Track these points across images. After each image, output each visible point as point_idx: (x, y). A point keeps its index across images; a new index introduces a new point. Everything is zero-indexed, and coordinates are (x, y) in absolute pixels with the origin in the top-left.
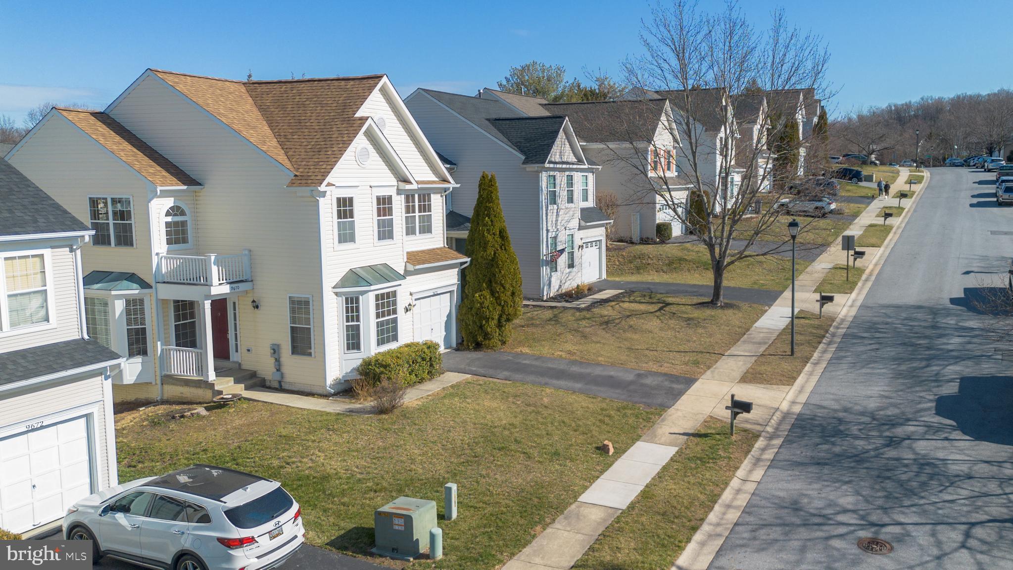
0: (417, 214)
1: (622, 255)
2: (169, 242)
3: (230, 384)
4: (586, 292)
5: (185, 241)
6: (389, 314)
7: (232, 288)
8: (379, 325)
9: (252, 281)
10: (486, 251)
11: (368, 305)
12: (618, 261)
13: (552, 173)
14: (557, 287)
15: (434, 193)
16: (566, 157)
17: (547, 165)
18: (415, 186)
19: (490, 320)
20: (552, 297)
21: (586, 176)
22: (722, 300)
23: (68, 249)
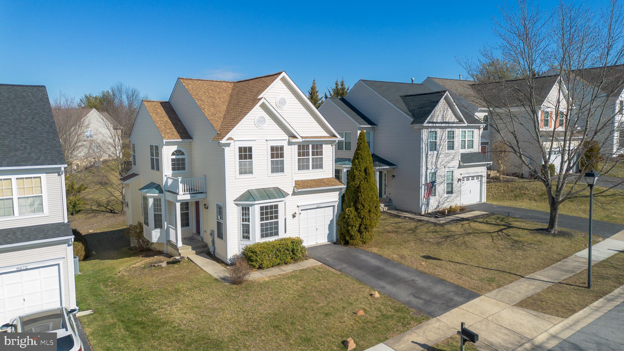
0: (311, 157)
1: (508, 186)
2: (173, 169)
3: (189, 250)
4: (459, 211)
5: (184, 169)
6: (272, 218)
7: (191, 197)
8: (262, 225)
9: (206, 193)
10: (354, 181)
11: (255, 212)
12: (504, 190)
13: (433, 130)
14: (436, 206)
15: (326, 144)
16: (448, 119)
17: (425, 124)
18: (300, 140)
19: (353, 227)
20: (429, 213)
21: (473, 131)
22: (557, 228)
23: (57, 174)
